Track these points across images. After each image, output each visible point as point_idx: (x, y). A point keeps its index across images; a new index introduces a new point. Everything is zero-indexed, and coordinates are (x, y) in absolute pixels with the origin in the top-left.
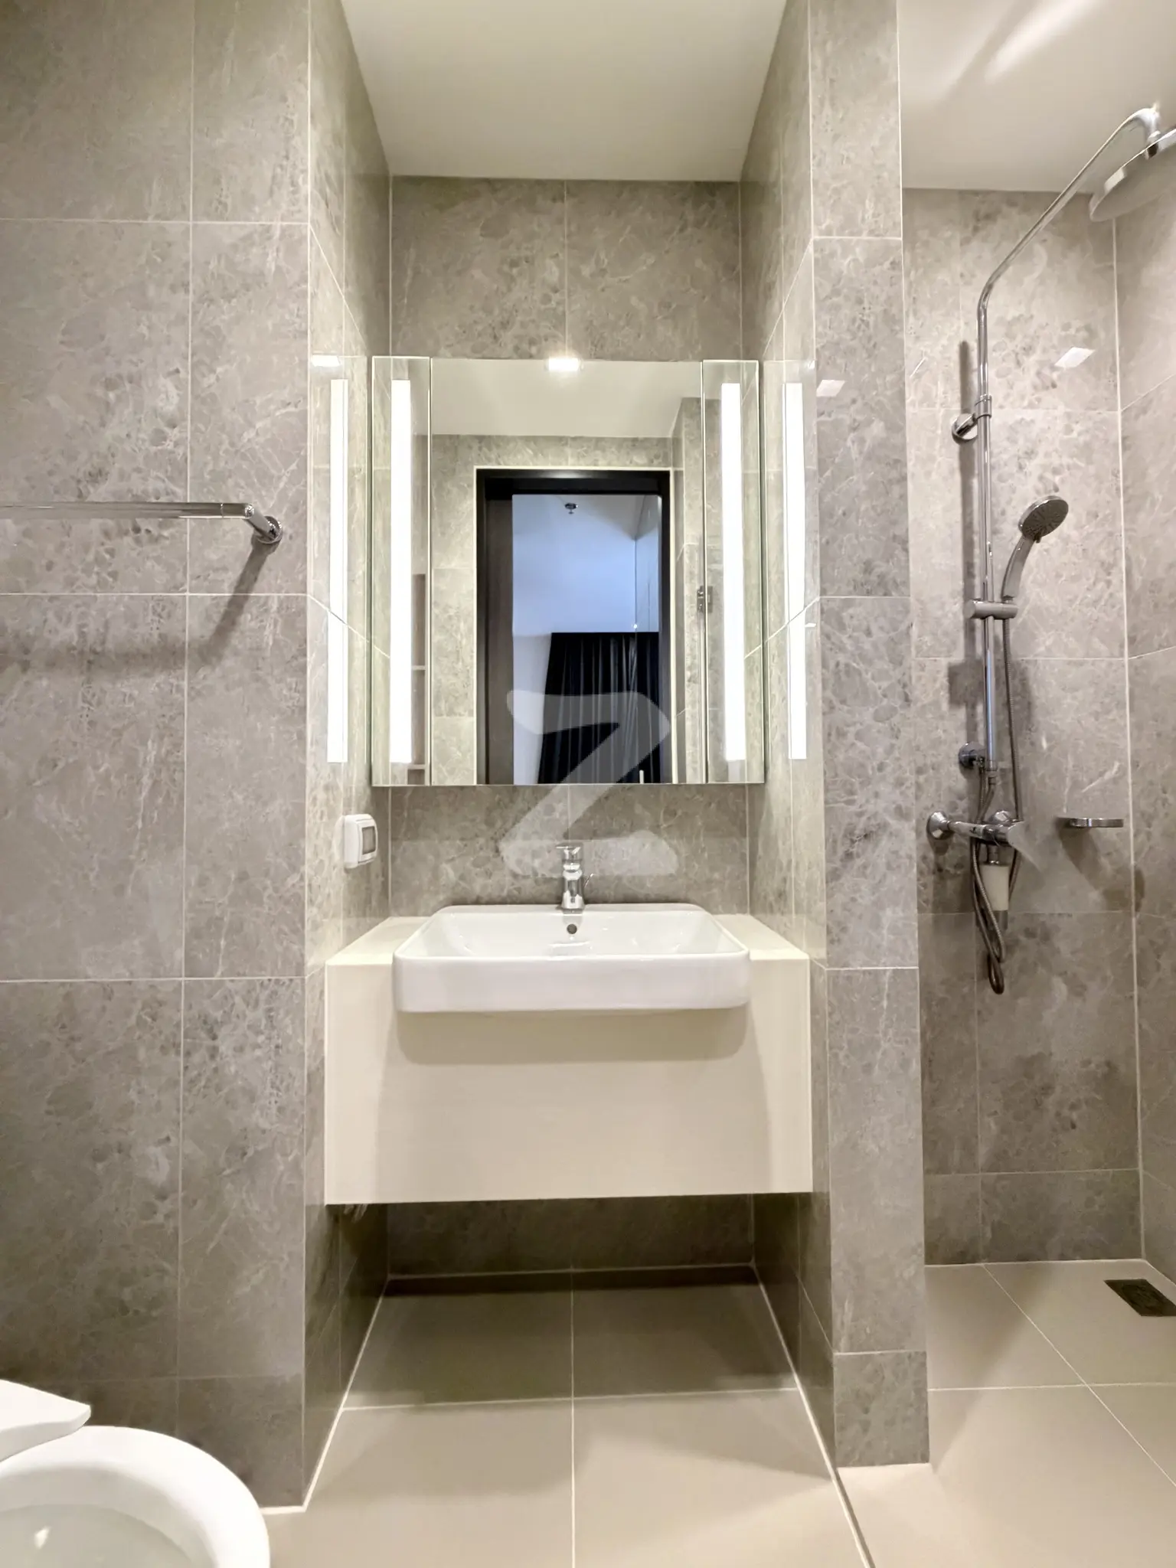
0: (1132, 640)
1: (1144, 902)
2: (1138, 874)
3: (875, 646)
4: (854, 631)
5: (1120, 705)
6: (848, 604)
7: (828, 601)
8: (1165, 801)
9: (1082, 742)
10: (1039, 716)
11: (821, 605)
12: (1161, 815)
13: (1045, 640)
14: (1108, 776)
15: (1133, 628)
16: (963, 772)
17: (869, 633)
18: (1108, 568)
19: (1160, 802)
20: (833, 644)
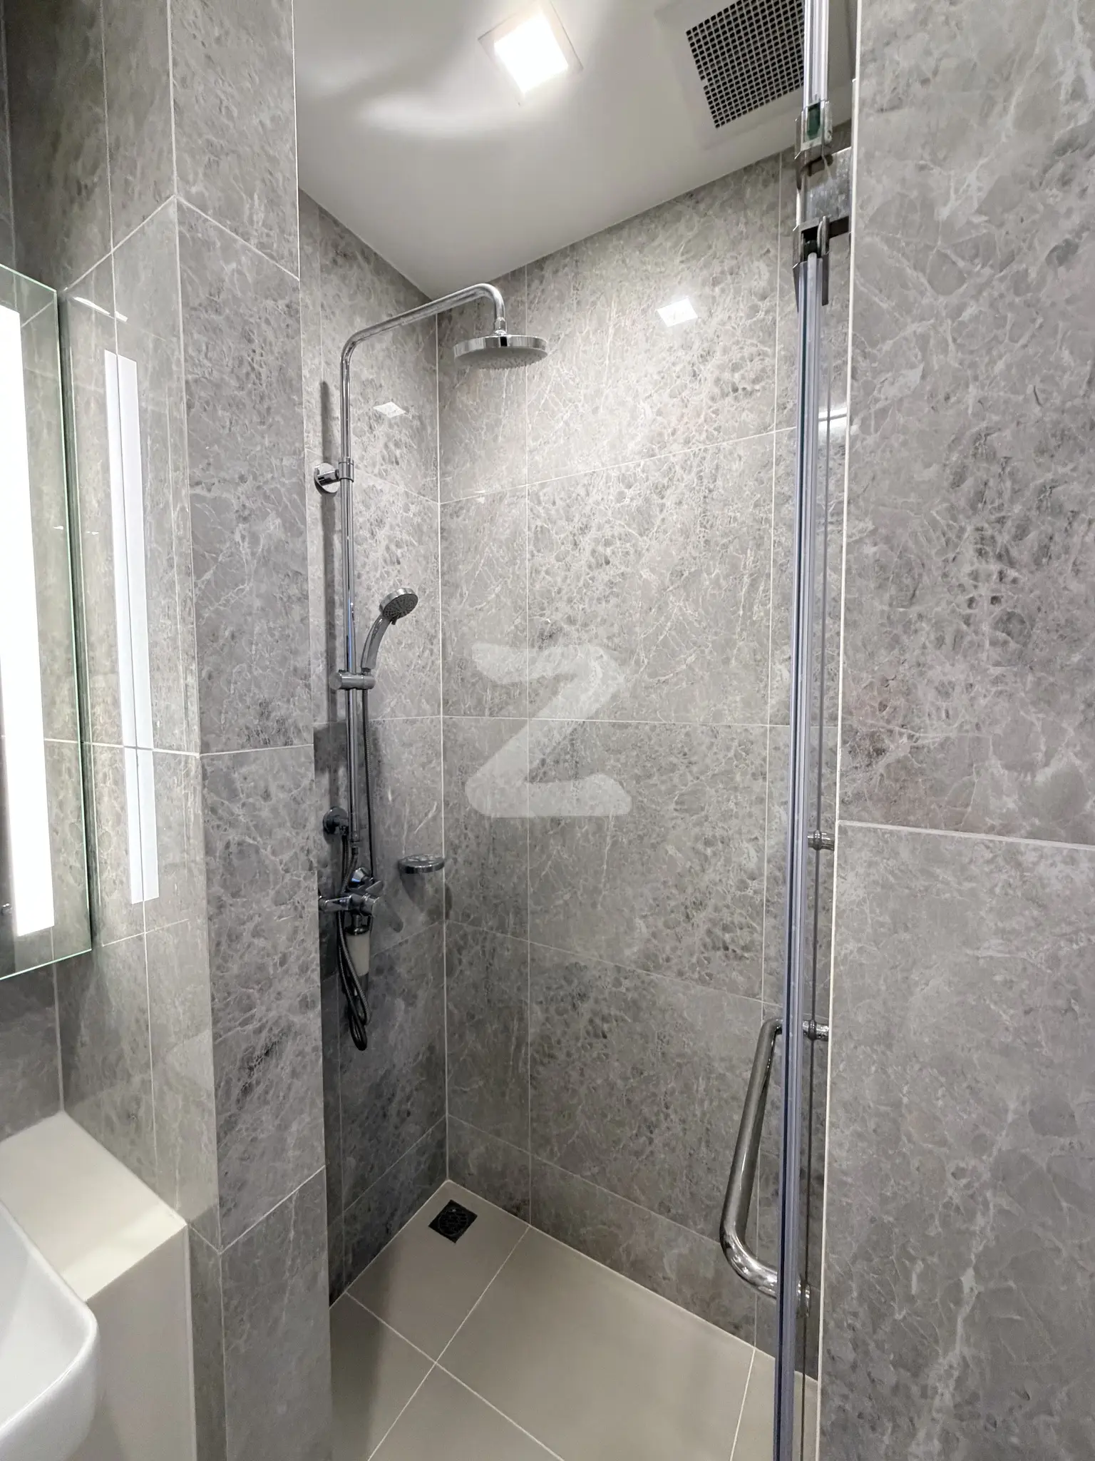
0: (446, 702)
1: (452, 913)
2: (448, 890)
3: (274, 810)
4: (248, 797)
5: (438, 755)
6: (239, 761)
7: (213, 760)
8: (466, 835)
9: (414, 790)
10: (386, 773)
11: (203, 767)
12: (464, 846)
13: (391, 701)
14: (430, 815)
15: (446, 693)
16: (327, 839)
17: (267, 796)
18: (432, 638)
19: (463, 837)
20: (220, 819)
